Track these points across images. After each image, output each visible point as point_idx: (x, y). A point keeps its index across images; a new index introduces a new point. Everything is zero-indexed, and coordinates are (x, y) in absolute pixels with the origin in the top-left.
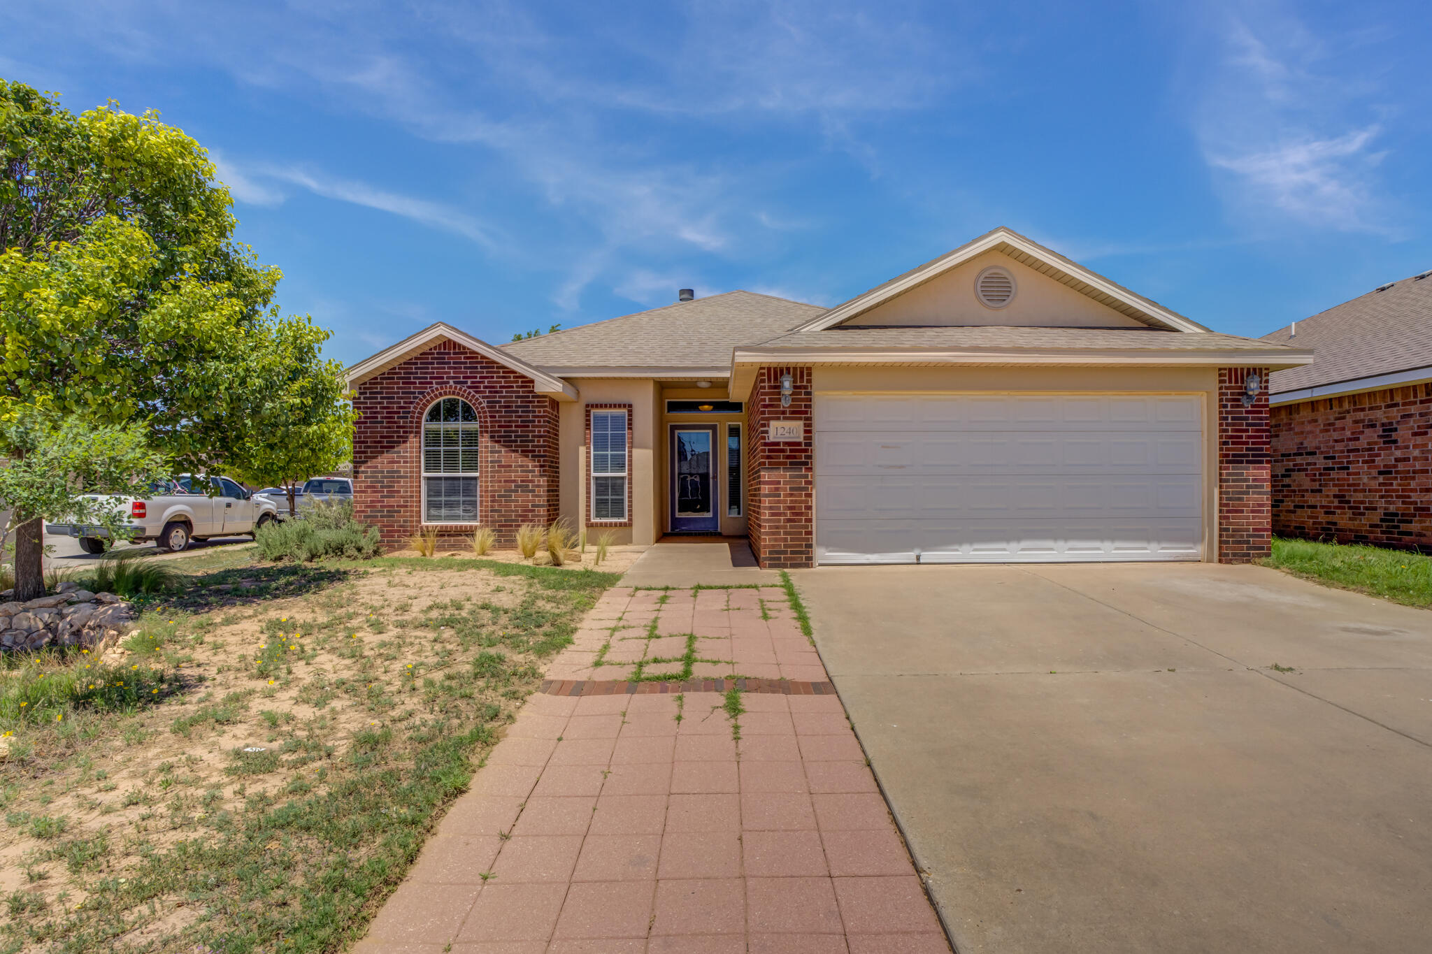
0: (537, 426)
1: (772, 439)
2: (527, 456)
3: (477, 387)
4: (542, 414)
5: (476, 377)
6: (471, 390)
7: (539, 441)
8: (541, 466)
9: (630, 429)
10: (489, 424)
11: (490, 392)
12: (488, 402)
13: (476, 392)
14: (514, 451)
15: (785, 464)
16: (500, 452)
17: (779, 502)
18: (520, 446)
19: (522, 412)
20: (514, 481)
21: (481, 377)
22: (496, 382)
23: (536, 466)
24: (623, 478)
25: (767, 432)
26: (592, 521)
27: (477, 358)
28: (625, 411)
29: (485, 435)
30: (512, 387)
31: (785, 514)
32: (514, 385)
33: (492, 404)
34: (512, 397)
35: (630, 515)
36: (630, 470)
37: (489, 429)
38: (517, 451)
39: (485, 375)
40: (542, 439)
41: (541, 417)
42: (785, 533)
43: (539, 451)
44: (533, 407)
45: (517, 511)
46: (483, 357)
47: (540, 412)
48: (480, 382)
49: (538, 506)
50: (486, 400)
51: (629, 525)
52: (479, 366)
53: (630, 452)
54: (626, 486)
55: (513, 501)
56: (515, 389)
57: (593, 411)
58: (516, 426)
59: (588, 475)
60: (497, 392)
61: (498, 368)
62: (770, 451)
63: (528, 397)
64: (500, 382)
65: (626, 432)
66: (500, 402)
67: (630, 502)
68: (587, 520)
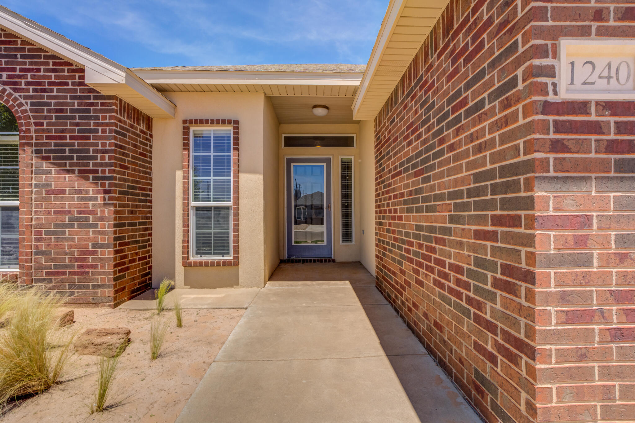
0: (100, 138)
1: (564, 95)
2: (87, 179)
3: (15, 83)
4: (107, 121)
5: (14, 70)
6: (7, 87)
7: (103, 158)
8: (106, 192)
9: (237, 149)
10: (34, 135)
11: (35, 90)
12: (32, 104)
13: (15, 90)
14: (68, 171)
15: (604, 166)
16: (49, 172)
17: (586, 279)
18: (77, 165)
19: (80, 118)
20: (68, 212)
21: (21, 70)
22: (44, 77)
23: (98, 192)
24: (228, 208)
25: (550, 72)
26: (192, 259)
27: (15, 43)
28: (228, 129)
29: (26, 148)
30: (66, 84)
31: (604, 317)
32: (70, 81)
33: (37, 107)
34: (65, 97)
35: (237, 253)
36: (237, 198)
37: (34, 141)
38: (73, 172)
39: (27, 66)
40: (107, 156)
41: (108, 125)
42: (607, 373)
43: (104, 171)
44: (95, 111)
45: (73, 253)
46: (25, 42)
47: (104, 118)
48: (20, 77)
49: (102, 246)
50: (29, 101)
51: (236, 263)
52: (19, 54)
53: (237, 177)
54: (232, 217)
55: (67, 240)
56: (70, 87)
57: (193, 129)
58: (72, 138)
59: (186, 205)
60: (45, 91)
61: (46, 57)
62: (559, 127)
63: (89, 98)
64: (50, 77)
65: (232, 154)
66: (49, 104)
67: (237, 236)
68: (184, 258)
